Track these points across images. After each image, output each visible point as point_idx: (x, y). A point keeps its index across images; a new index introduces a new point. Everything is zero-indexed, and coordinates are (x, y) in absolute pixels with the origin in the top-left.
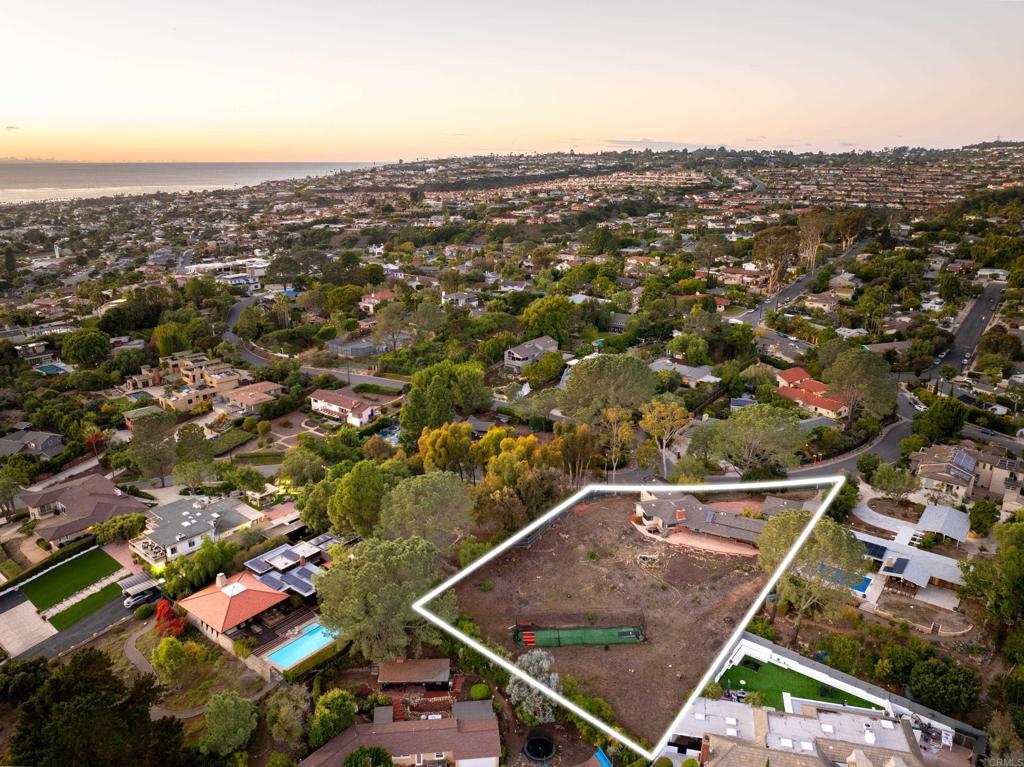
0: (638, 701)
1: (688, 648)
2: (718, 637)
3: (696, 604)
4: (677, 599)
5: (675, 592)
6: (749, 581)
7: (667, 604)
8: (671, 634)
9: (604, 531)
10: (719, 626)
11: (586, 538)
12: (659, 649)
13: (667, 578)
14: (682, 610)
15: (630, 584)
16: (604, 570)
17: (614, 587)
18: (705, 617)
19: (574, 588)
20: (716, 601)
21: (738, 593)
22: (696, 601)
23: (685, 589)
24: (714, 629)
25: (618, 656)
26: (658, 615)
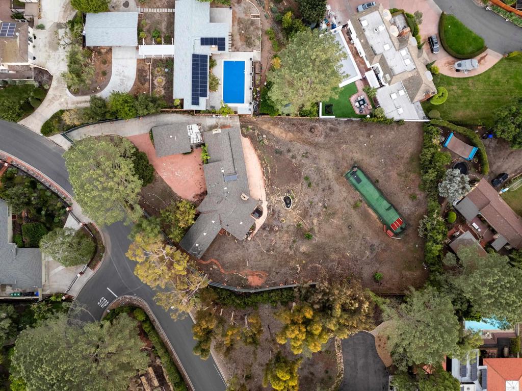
0: (399, 147)
1: (346, 143)
2: (328, 131)
3: (309, 155)
4: (310, 167)
5: (304, 172)
6: (269, 133)
7: (319, 171)
8: (341, 156)
9: (277, 245)
10: (319, 133)
11: (291, 253)
12: (357, 156)
13: (297, 181)
14: (318, 160)
15: (316, 200)
16: (315, 221)
17: (325, 207)
18: (316, 145)
19: (341, 229)
20: (298, 145)
21: (284, 135)
22: (306, 155)
23: (301, 166)
24: (323, 136)
25: (376, 173)
26: (330, 171)
